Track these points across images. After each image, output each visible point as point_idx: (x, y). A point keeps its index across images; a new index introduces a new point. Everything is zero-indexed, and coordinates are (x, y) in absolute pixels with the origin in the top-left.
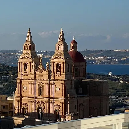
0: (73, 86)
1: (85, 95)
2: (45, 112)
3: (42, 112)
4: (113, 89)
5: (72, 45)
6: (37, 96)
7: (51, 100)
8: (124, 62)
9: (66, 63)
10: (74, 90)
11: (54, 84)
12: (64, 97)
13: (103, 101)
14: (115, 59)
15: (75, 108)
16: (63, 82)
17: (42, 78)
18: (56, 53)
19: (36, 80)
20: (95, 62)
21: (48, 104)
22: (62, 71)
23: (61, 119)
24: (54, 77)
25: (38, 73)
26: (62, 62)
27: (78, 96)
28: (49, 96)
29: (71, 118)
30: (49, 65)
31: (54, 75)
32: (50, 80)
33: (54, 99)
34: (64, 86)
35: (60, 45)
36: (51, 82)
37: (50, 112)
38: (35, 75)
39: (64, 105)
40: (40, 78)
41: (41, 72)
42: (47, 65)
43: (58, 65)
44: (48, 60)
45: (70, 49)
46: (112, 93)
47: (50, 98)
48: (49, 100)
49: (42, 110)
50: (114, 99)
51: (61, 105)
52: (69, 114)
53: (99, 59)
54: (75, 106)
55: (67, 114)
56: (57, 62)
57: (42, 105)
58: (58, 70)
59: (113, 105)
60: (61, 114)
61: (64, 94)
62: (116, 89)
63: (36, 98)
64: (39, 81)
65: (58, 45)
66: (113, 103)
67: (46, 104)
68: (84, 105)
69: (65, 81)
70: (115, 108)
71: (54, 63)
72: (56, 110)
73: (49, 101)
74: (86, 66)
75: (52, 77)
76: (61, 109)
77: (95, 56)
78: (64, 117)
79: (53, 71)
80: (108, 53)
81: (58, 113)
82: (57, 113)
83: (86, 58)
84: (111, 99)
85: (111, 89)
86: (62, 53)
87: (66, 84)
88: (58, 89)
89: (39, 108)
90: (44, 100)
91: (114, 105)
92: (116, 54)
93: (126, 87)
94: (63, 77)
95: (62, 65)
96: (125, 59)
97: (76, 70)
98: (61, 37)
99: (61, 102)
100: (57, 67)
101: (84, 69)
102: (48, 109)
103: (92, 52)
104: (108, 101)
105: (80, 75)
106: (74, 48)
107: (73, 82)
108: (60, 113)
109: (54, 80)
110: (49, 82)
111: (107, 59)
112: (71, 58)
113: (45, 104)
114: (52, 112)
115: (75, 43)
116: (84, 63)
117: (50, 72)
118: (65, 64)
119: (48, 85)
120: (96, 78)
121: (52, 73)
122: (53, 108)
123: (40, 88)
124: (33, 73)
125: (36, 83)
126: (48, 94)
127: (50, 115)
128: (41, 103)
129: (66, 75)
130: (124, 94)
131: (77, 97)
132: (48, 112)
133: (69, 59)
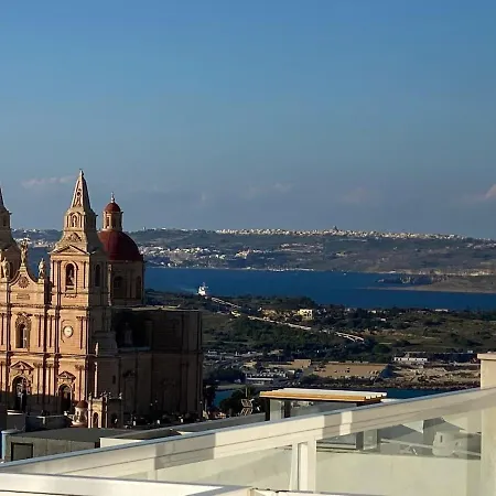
0: (110, 324)
1: (139, 349)
2: (34, 392)
3: (24, 392)
4: (212, 331)
5: (109, 216)
6: (14, 348)
7: (51, 360)
8: (242, 262)
9: (90, 263)
10: (112, 335)
11: (58, 317)
12: (84, 352)
13: (188, 365)
14: (220, 255)
15: (114, 382)
16: (83, 314)
17: (25, 302)
18: (66, 235)
19: (10, 306)
20: (167, 260)
21: (41, 371)
22: (80, 284)
23: (77, 409)
24: (59, 299)
25: (16, 287)
26: (81, 260)
27: (122, 349)
28: (45, 350)
29: (104, 408)
30: (46, 267)
31: (60, 293)
32: (47, 308)
33: (58, 356)
34: (84, 323)
35: (76, 214)
36: (51, 312)
37: (47, 393)
38: (9, 291)
39: (83, 373)
40: (20, 301)
41: (24, 284)
42: (41, 266)
43: (70, 268)
44: (44, 254)
45: (103, 226)
46: (209, 343)
47: (47, 356)
48: (45, 359)
49: (25, 386)
50: (214, 359)
51: (77, 374)
52: (98, 397)
53: (177, 255)
54: (114, 377)
55: (93, 397)
56: (66, 259)
57: (27, 372)
58: (69, 282)
59: (212, 375)
60: (76, 398)
61: (84, 346)
62: (221, 334)
63: (10, 354)
64: (19, 309)
65: (71, 214)
66: (212, 370)
67: (36, 370)
68: (136, 375)
69: (87, 310)
70: (218, 384)
71: (60, 262)
72: (63, 387)
73: (45, 362)
74: (143, 270)
75: (54, 298)
76: (77, 386)
77: (166, 247)
78: (84, 405)
79: (56, 284)
80: (202, 238)
81: (69, 394)
82: (66, 396)
83: (143, 251)
84: (208, 359)
85: (207, 332)
86: (82, 235)
87: (90, 319)
88: (68, 331)
89: (18, 380)
90: (31, 360)
91: (216, 375)
92: (223, 241)
93: (247, 330)
94: (84, 300)
95: (81, 267)
96: (245, 254)
97: (117, 281)
98: (79, 194)
99: (76, 367)
100: (68, 273)
101: (140, 281)
102: (41, 383)
103: (160, 233)
104: (199, 364)
105: (128, 296)
106: (113, 225)
107: (109, 314)
108: (73, 395)
109: (59, 308)
110: (46, 314)
111: (200, 254)
112: (106, 249)
113: (33, 369)
114: (52, 393)
115: (115, 209)
116: (138, 264)
117: (48, 286)
118: (87, 266)
119: (43, 321)
120: (169, 302)
121: (55, 289)
122: (56, 380)
123: (20, 328)
124: (4, 287)
125: (9, 316)
126: (42, 343)
127: (47, 401)
128: (22, 368)
129: (90, 293)
130: (241, 345)
131: (120, 352)
132: (41, 392)
133: (98, 251)
